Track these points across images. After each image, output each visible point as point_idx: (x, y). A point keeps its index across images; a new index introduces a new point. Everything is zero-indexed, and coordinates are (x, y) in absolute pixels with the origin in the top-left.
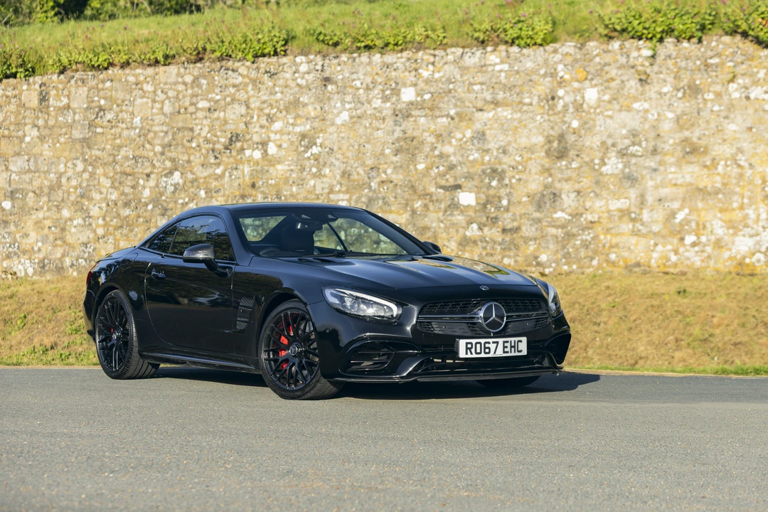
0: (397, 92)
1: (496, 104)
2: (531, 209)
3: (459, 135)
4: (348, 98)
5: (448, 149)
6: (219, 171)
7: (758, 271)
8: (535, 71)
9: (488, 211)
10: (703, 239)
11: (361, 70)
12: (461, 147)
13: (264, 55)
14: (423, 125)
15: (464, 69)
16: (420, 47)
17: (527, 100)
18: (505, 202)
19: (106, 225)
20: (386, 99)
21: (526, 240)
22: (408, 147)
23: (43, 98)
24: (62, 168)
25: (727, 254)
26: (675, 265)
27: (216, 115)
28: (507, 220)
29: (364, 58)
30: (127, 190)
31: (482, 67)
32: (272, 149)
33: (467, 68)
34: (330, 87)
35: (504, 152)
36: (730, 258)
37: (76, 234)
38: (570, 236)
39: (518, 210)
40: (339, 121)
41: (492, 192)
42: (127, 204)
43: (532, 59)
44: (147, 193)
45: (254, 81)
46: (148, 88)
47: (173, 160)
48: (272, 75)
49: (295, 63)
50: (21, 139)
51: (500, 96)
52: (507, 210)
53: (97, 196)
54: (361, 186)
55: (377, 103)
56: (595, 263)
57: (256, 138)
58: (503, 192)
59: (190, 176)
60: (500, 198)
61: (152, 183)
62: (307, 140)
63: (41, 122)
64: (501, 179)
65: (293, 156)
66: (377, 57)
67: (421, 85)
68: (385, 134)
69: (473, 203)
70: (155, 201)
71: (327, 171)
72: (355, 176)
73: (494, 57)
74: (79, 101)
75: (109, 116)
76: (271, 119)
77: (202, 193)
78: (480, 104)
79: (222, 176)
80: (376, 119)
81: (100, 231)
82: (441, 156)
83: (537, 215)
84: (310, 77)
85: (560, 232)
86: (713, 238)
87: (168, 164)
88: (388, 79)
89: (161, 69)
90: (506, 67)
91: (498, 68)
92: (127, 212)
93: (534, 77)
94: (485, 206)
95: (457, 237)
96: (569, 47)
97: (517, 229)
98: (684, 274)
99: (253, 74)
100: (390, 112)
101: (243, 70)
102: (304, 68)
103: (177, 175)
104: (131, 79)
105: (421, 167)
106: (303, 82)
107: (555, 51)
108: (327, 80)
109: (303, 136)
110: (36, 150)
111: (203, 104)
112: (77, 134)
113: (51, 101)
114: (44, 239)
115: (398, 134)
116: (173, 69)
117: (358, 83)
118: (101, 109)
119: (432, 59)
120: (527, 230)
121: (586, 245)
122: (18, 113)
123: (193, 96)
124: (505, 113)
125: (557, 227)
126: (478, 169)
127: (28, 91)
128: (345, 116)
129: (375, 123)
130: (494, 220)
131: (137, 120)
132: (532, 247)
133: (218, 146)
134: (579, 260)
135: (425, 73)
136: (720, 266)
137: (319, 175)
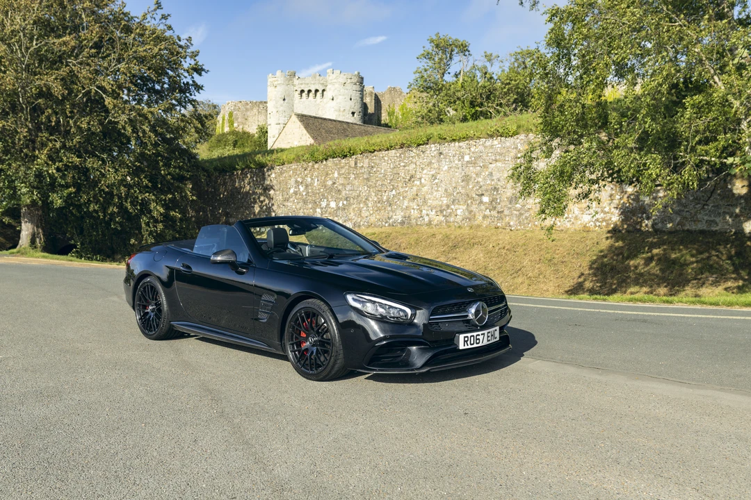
0: (463, 157)
1: (496, 161)
2: (508, 203)
3: (484, 174)
4: (447, 160)
5: (480, 180)
6: (406, 189)
7: (591, 230)
8: (510, 147)
9: (493, 204)
10: (570, 216)
11: (452, 149)
12: (484, 179)
13: (421, 145)
14: (472, 170)
15: (485, 147)
16: (472, 138)
17: (507, 159)
18: (498, 201)
19: (373, 210)
20: (459, 160)
21: (506, 216)
22: (466, 179)
23: (356, 164)
24: (360, 189)
25: (580, 222)
26: (559, 227)
27: (406, 168)
28: (499, 208)
29: (453, 144)
30: (379, 197)
31: (492, 146)
32: (423, 181)
33: (487, 147)
34: (442, 156)
35: (499, 181)
36: (581, 224)
37: (364, 214)
38: (521, 214)
39: (503, 204)
40: (444, 169)
41: (494, 197)
42: (379, 202)
43: (509, 142)
44: (385, 198)
45: (418, 155)
46: (386, 158)
47: (393, 186)
48: (423, 152)
49: (430, 147)
50: (349, 178)
51: (498, 157)
52: (499, 204)
53: (371, 199)
54: (451, 195)
55: (456, 162)
56: (530, 225)
57: (418, 177)
58: (498, 197)
59: (398, 191)
60: (497, 199)
61: (387, 194)
62: (434, 177)
63: (355, 172)
64: (498, 191)
65: (429, 183)
66: (457, 144)
67: (471, 154)
68: (459, 175)
69: (488, 201)
70: (388, 201)
71: (440, 189)
72: (449, 191)
73: (496, 142)
74: (366, 165)
75: (375, 169)
76: (423, 169)
77: (401, 198)
78: (491, 161)
79: (407, 191)
80: (456, 168)
81: (371, 212)
82: (477, 182)
83: (510, 206)
84: (435, 153)
85: (518, 213)
86: (574, 215)
87: (391, 187)
88: (460, 152)
89: (390, 151)
90: (500, 146)
91: (497, 146)
92: (379, 205)
93: (510, 150)
94: (492, 202)
95: (482, 215)
96: (522, 136)
97: (503, 212)
98: (562, 230)
99: (418, 152)
100: (460, 165)
101: (415, 151)
102: (433, 149)
103: (394, 191)
104: (381, 155)
105: (470, 187)
106: (433, 155)
107: (517, 138)
108: (441, 153)
109: (433, 176)
110: (354, 183)
111: (402, 164)
112: (365, 177)
113: (358, 165)
114: (355, 215)
115: (463, 174)
116: (394, 151)
117: (450, 154)
118: (372, 167)
119: (475, 144)
120: (506, 212)
121: (527, 218)
122: (348, 169)
123: (400, 161)
124: (499, 164)
125: (517, 211)
126: (490, 187)
127: (351, 161)
128: (446, 167)
129: (456, 170)
130: (495, 208)
131: (383, 171)
132: (507, 219)
133: (407, 180)
134: (524, 224)
135: (472, 149)
136: (577, 227)
137: (437, 191)
